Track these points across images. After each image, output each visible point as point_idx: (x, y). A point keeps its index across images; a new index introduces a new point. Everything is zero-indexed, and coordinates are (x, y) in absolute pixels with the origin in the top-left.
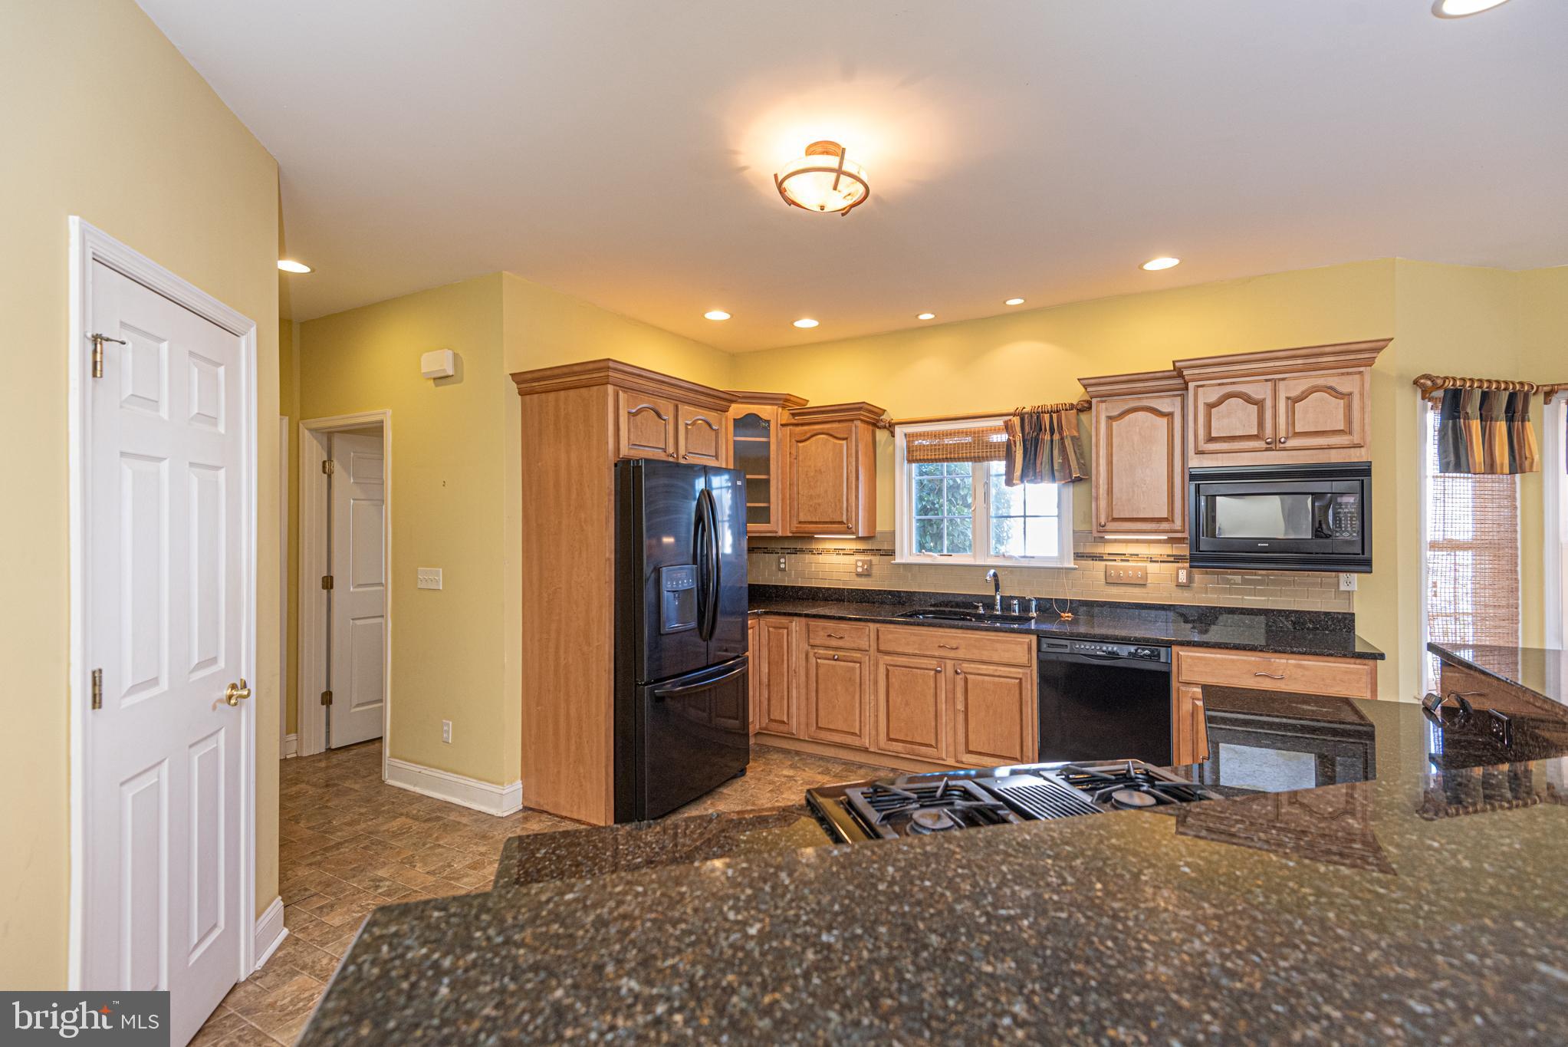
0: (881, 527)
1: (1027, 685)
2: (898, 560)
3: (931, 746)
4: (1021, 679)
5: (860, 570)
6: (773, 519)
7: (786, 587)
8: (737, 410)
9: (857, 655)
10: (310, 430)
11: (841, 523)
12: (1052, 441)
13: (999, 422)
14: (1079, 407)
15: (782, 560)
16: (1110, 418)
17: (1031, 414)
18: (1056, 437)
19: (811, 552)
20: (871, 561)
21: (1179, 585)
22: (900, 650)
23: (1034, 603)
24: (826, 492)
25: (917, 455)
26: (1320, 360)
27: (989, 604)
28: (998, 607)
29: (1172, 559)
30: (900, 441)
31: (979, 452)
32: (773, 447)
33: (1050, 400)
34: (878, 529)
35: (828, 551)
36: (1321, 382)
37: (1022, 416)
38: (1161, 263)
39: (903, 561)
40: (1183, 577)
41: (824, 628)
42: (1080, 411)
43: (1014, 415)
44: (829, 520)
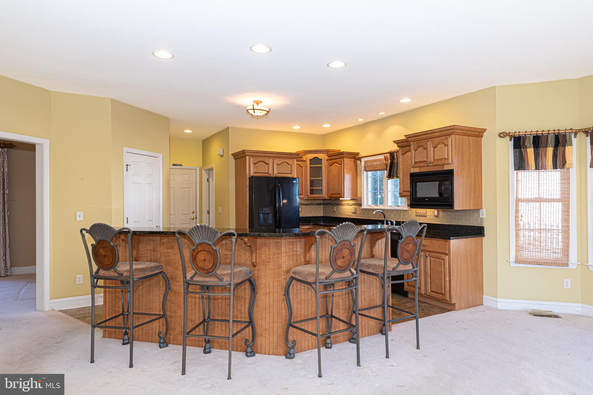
0: (359, 196)
2: (362, 208)
5: (353, 211)
6: (323, 193)
8: (310, 156)
10: (204, 170)
11: (340, 194)
12: (397, 163)
13: (383, 156)
15: (334, 208)
16: (403, 155)
17: (392, 153)
19: (342, 205)
20: (356, 208)
21: (435, 216)
23: (395, 223)
24: (336, 183)
25: (368, 169)
30: (363, 163)
32: (323, 168)
35: (345, 204)
36: (441, 141)
39: (364, 208)
40: (436, 213)
43: (388, 153)
44: (337, 193)
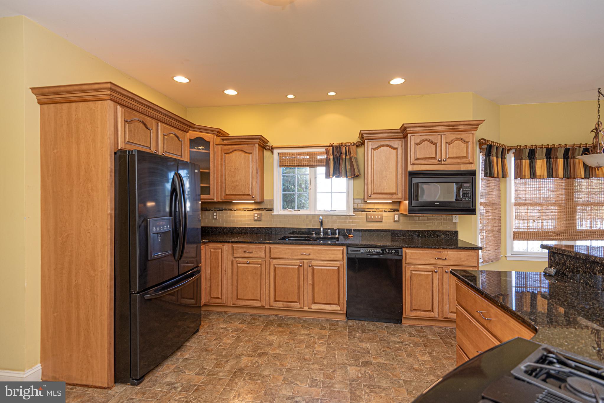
1: (341, 270)
2: (275, 212)
3: (296, 302)
4: (339, 267)
5: (256, 218)
6: (211, 193)
7: (217, 228)
8: (193, 134)
9: (260, 261)
11: (249, 195)
12: (346, 159)
13: (324, 150)
14: (357, 144)
15: (216, 214)
16: (372, 149)
17: (337, 146)
18: (348, 157)
19: (231, 209)
20: (261, 213)
21: (395, 221)
22: (281, 257)
23: (337, 231)
24: (241, 179)
25: (284, 163)
26: (458, 127)
27: (317, 231)
28: (322, 233)
29: (392, 211)
30: (276, 156)
31: (313, 163)
32: (212, 156)
33: (345, 140)
34: (265, 198)
35: (239, 209)
36: (459, 136)
37: (333, 147)
38: (397, 81)
39: (277, 213)
40: (396, 218)
41: (242, 248)
42: (357, 146)
43: (330, 146)
44: (242, 193)
